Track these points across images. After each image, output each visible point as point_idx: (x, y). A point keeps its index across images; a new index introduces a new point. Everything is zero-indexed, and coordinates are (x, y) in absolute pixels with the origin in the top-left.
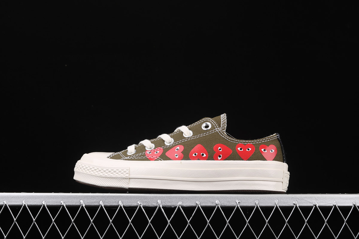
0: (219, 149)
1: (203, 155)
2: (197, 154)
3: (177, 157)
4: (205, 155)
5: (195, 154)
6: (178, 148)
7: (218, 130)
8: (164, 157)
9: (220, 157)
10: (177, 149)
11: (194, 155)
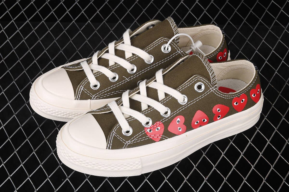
0: (217, 110)
1: (204, 120)
2: (198, 121)
3: (181, 130)
4: (206, 120)
5: (197, 122)
6: (178, 119)
7: (213, 89)
8: (168, 134)
9: (219, 117)
10: (178, 121)
11: (196, 124)
